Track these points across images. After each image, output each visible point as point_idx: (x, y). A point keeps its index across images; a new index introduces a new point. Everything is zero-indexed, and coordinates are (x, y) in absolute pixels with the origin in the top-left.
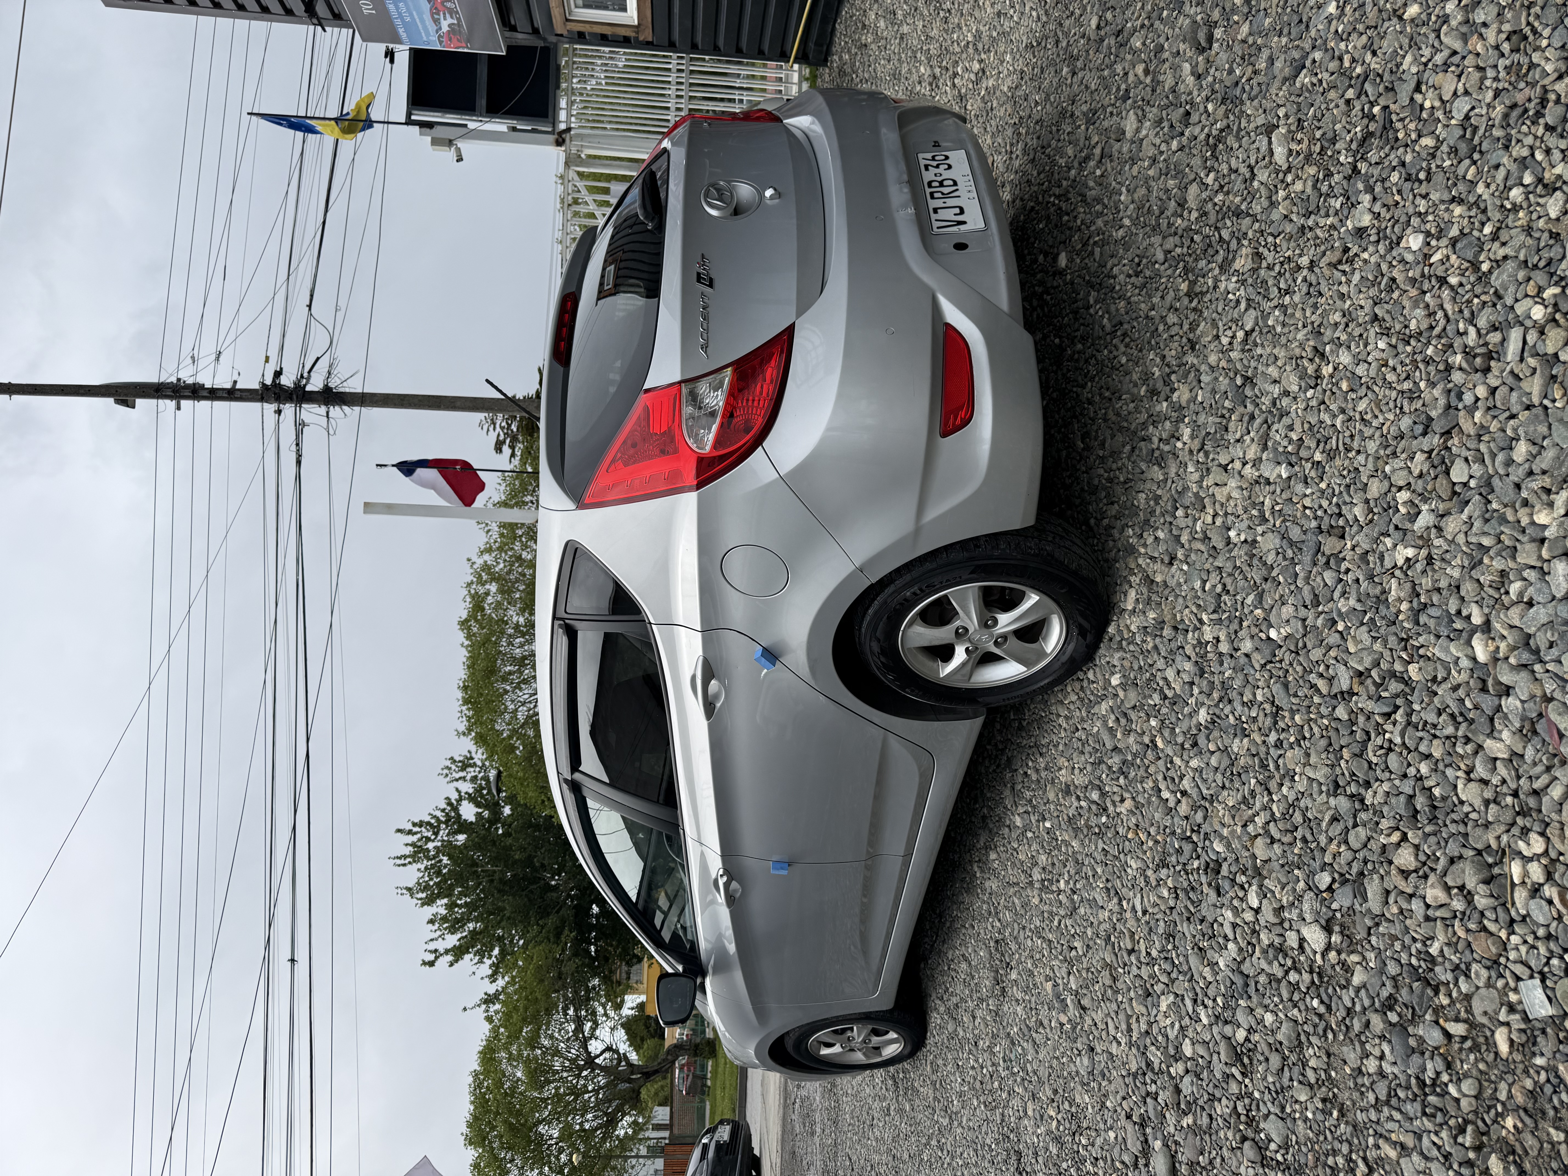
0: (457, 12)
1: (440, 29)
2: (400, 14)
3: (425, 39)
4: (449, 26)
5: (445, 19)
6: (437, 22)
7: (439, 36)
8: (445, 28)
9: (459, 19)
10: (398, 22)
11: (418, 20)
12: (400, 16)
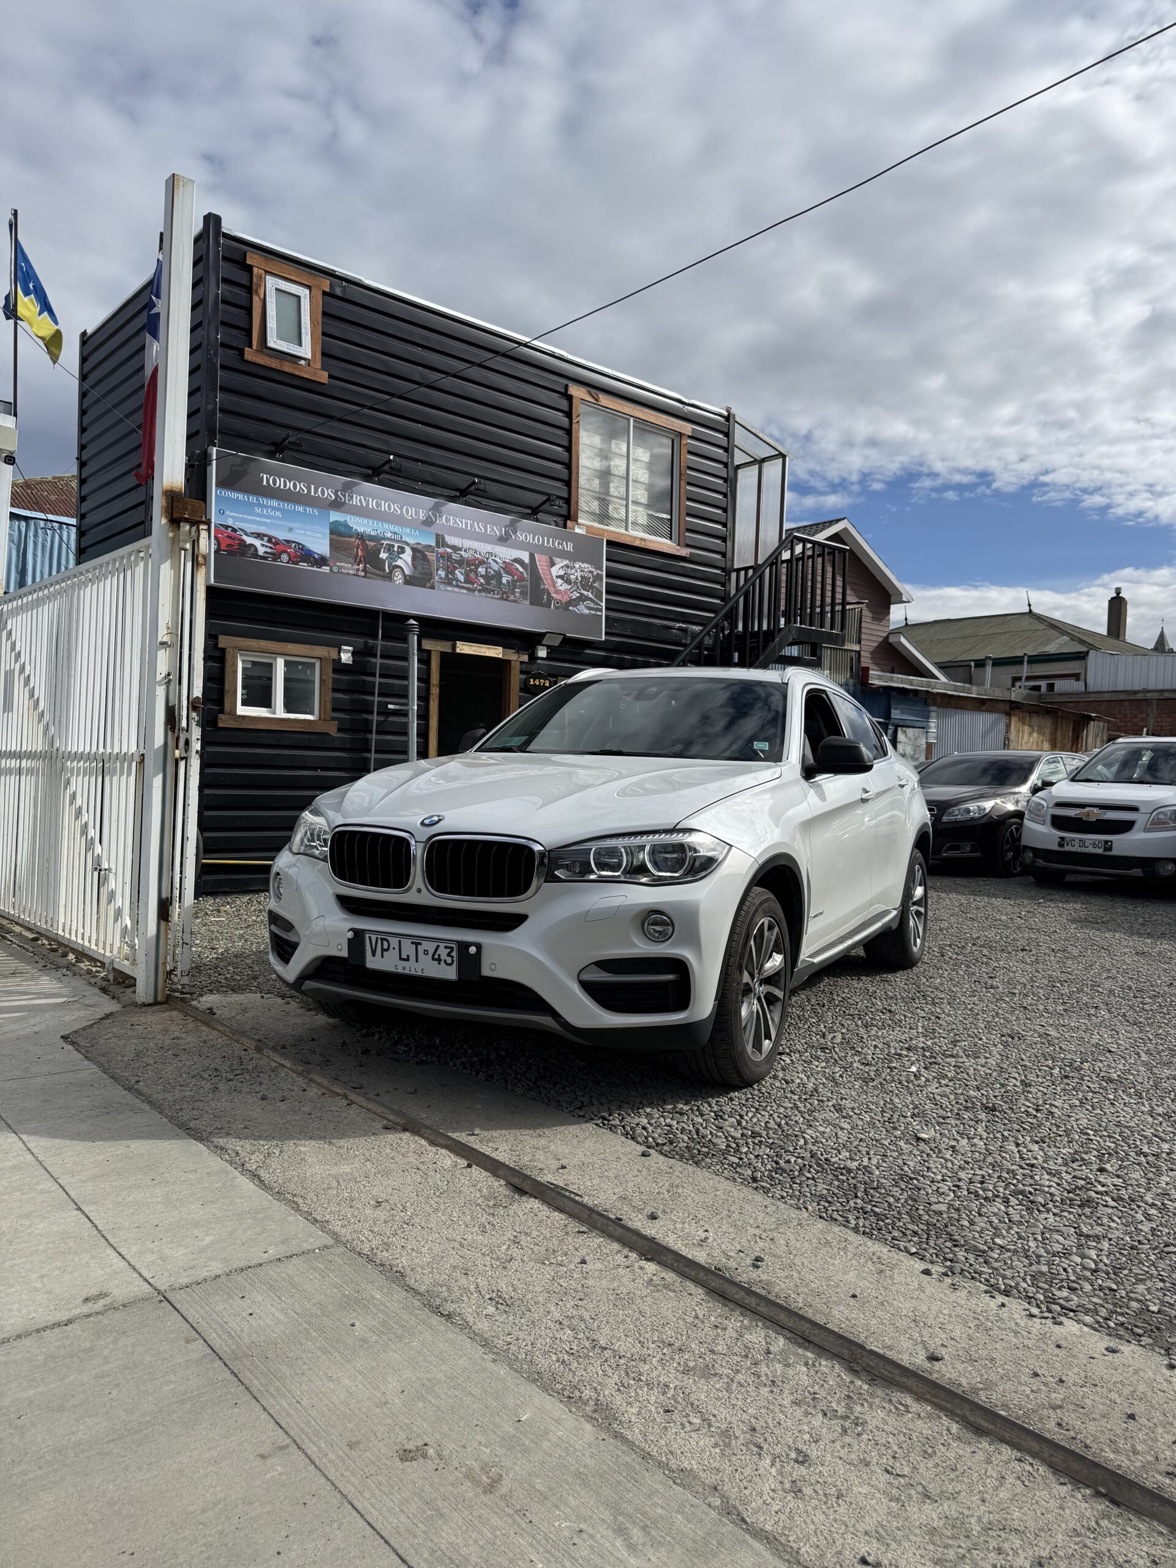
0: (275, 560)
1: (246, 534)
2: (267, 507)
3: (228, 513)
4: (251, 545)
5: (263, 545)
6: (259, 536)
7: (234, 530)
8: (249, 540)
9: (262, 558)
10: (253, 499)
11: (253, 518)
12: (263, 506)
